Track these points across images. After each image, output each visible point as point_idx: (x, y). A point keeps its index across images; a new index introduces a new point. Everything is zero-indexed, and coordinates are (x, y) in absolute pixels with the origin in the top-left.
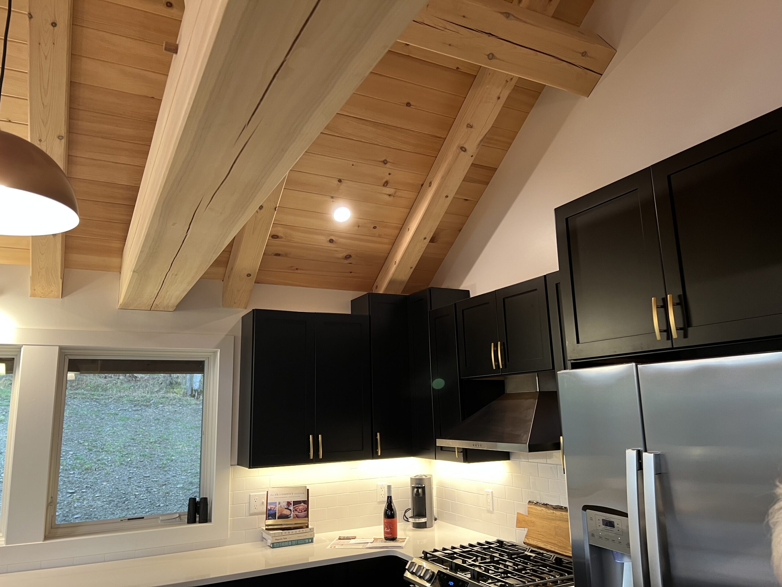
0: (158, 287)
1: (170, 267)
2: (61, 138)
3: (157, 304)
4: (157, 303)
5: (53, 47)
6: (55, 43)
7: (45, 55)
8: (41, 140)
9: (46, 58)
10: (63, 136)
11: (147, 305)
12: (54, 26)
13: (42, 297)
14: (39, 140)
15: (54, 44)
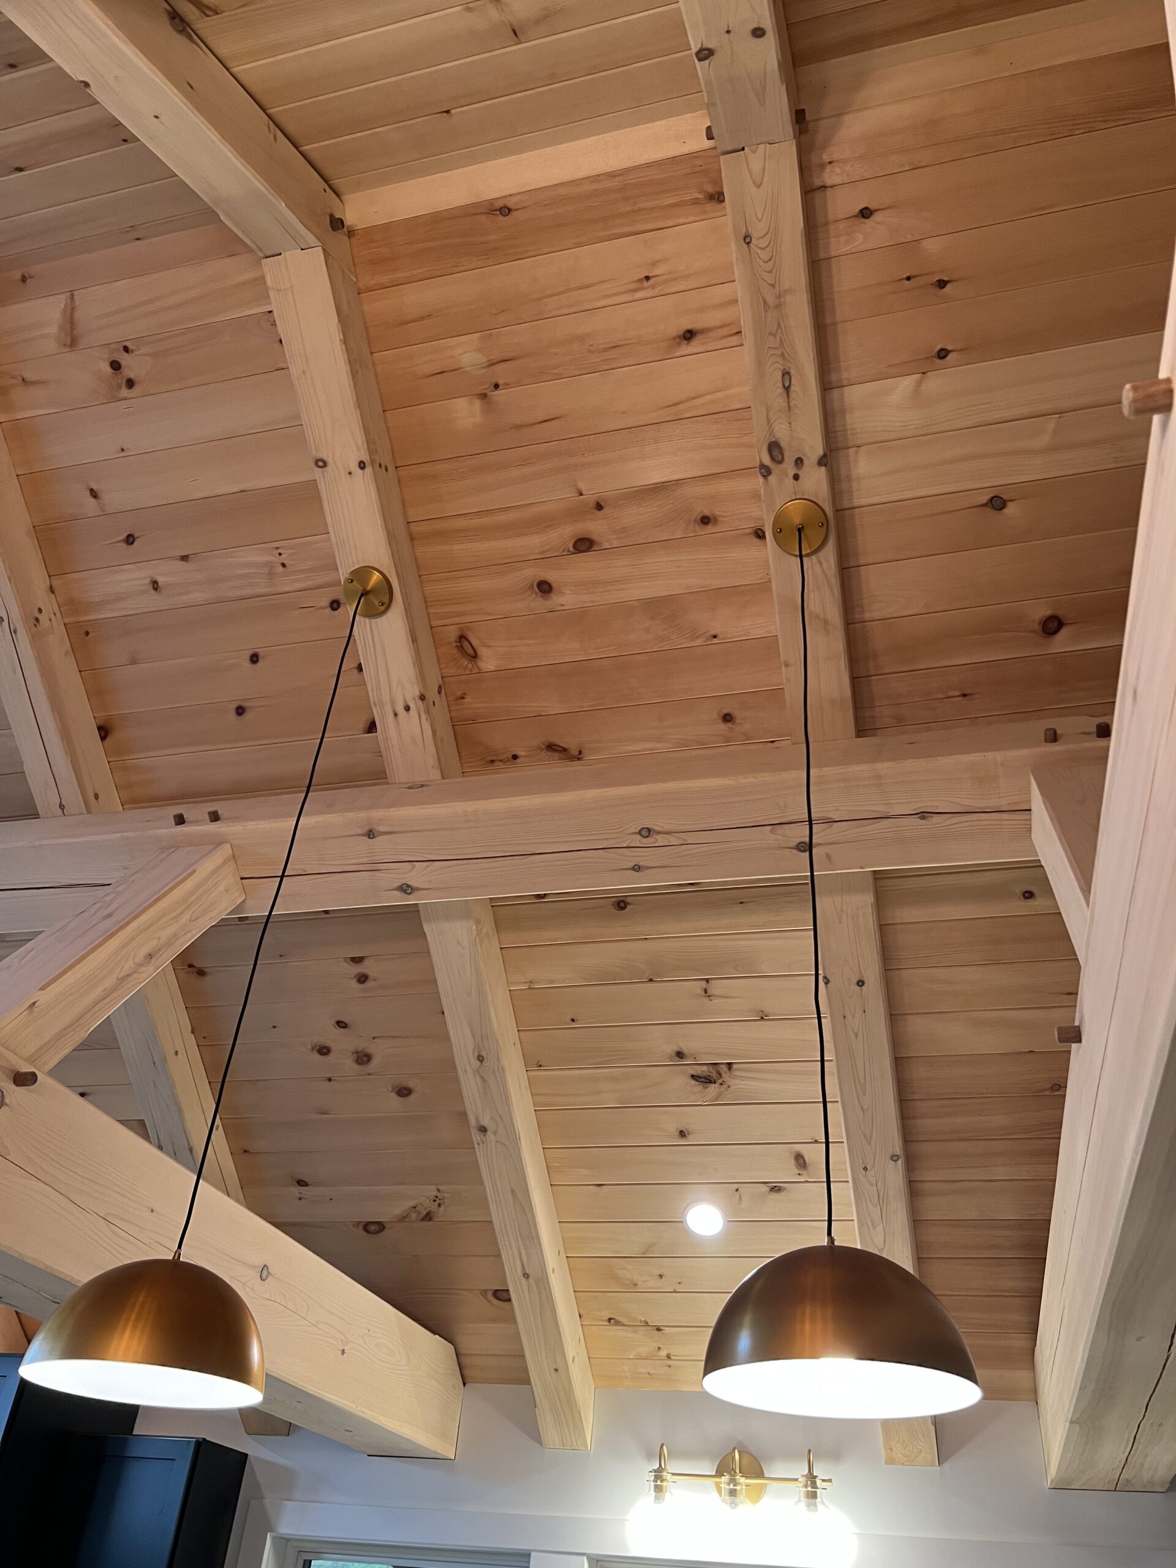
0: (1126, 1448)
1: (1145, 1412)
2: (895, 1158)
3: (1127, 1480)
4: (1127, 1477)
5: (863, 1016)
6: (866, 1011)
7: (853, 1030)
8: (867, 1169)
9: (856, 1035)
10: (899, 1154)
11: (1107, 1481)
12: (861, 986)
13: (906, 1463)
14: (864, 1168)
15: (864, 1012)
